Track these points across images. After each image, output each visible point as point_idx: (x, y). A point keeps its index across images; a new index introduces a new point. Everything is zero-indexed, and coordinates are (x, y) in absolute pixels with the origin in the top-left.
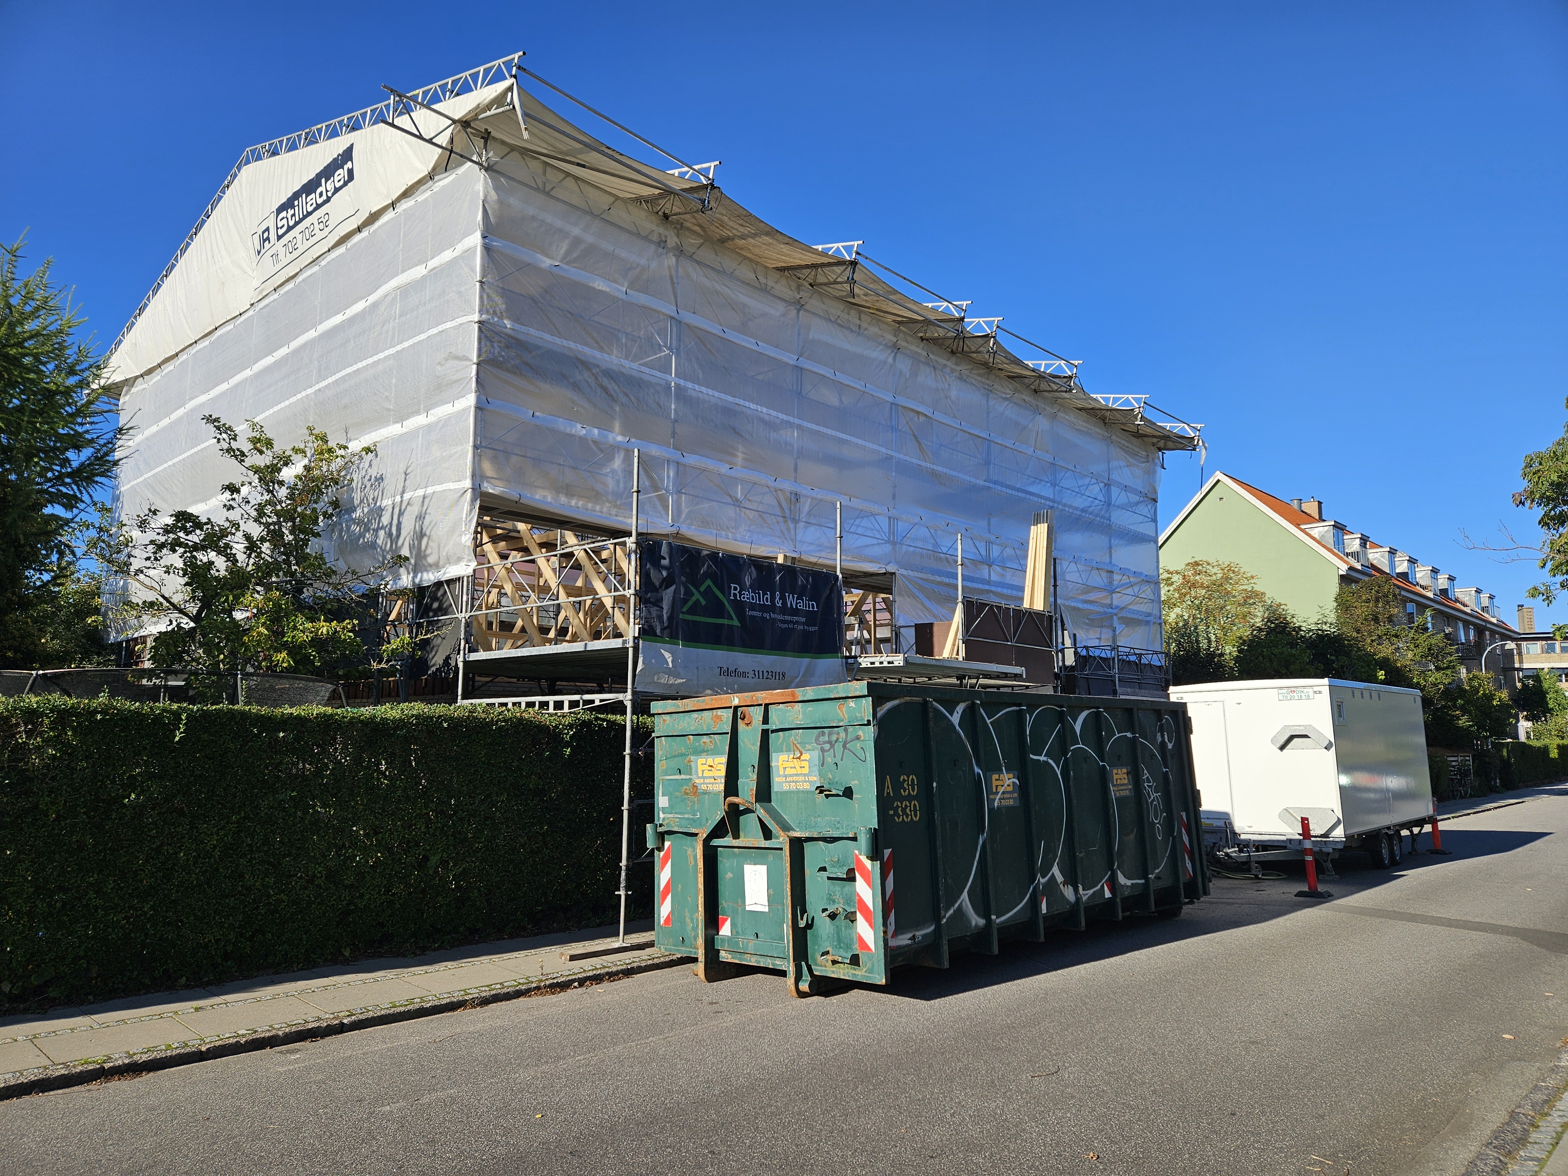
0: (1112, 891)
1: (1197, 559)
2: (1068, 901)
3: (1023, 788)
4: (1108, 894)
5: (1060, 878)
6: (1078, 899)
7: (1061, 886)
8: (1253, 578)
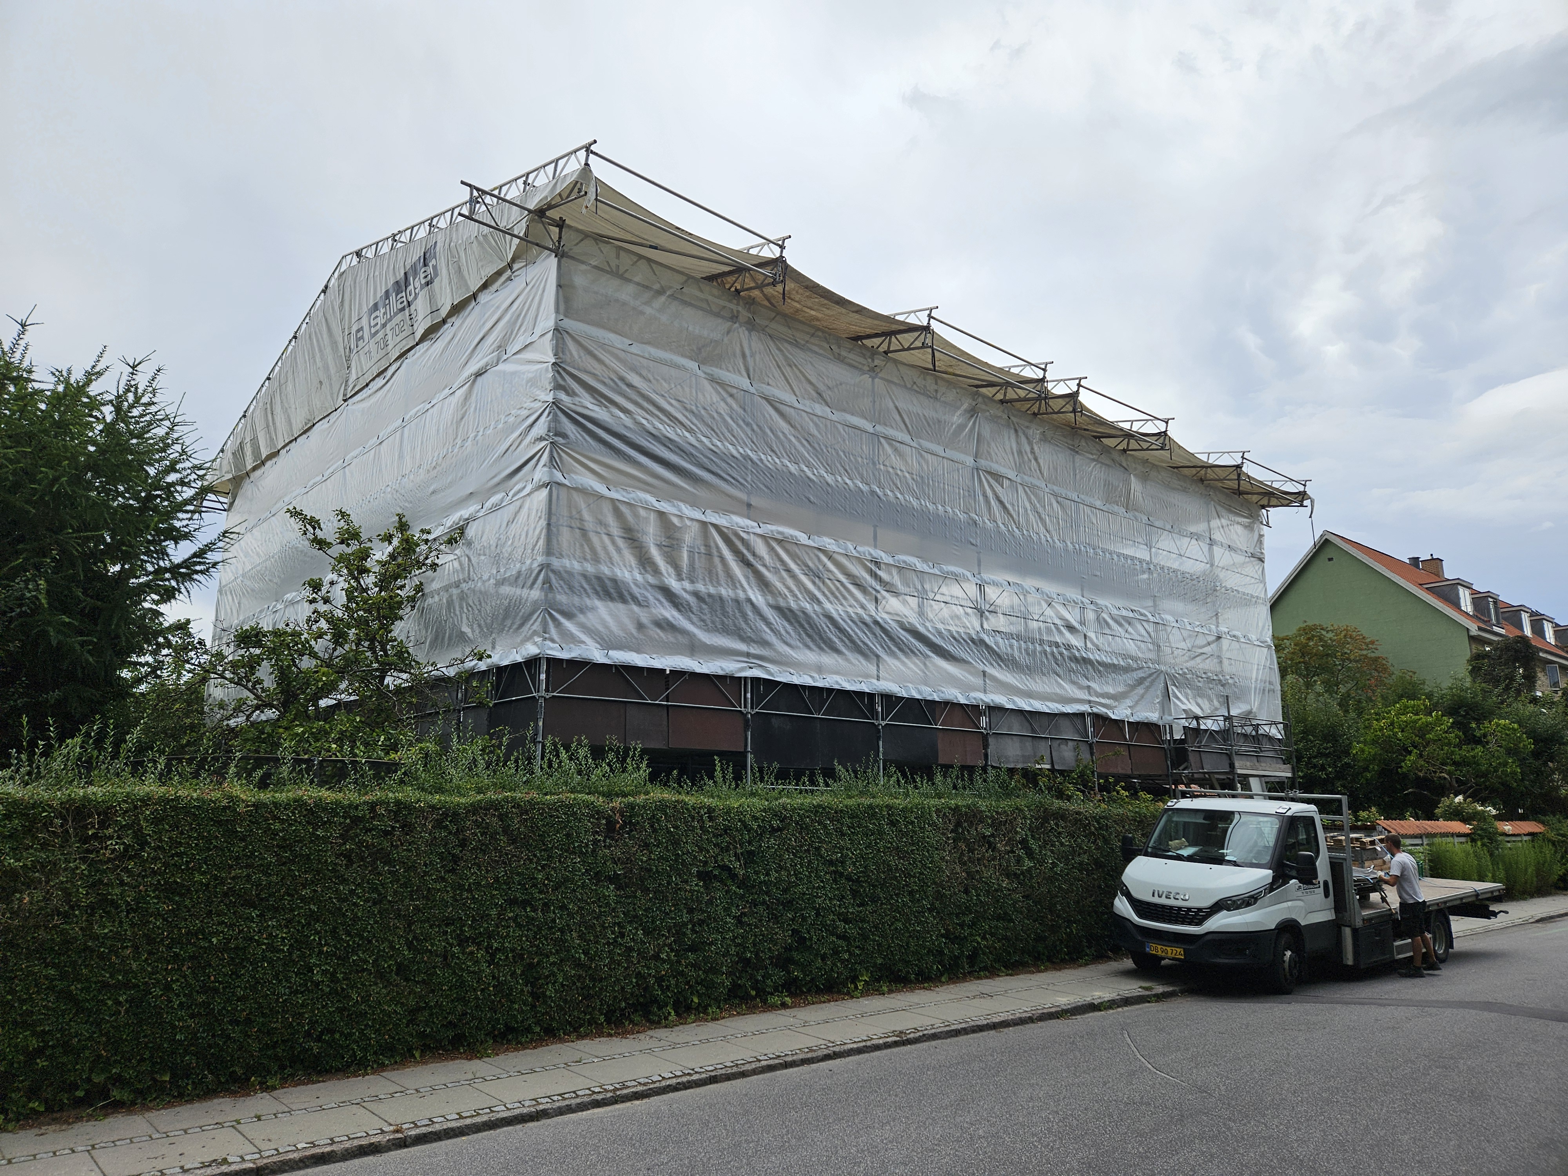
1: (1310, 624)
8: (1372, 643)
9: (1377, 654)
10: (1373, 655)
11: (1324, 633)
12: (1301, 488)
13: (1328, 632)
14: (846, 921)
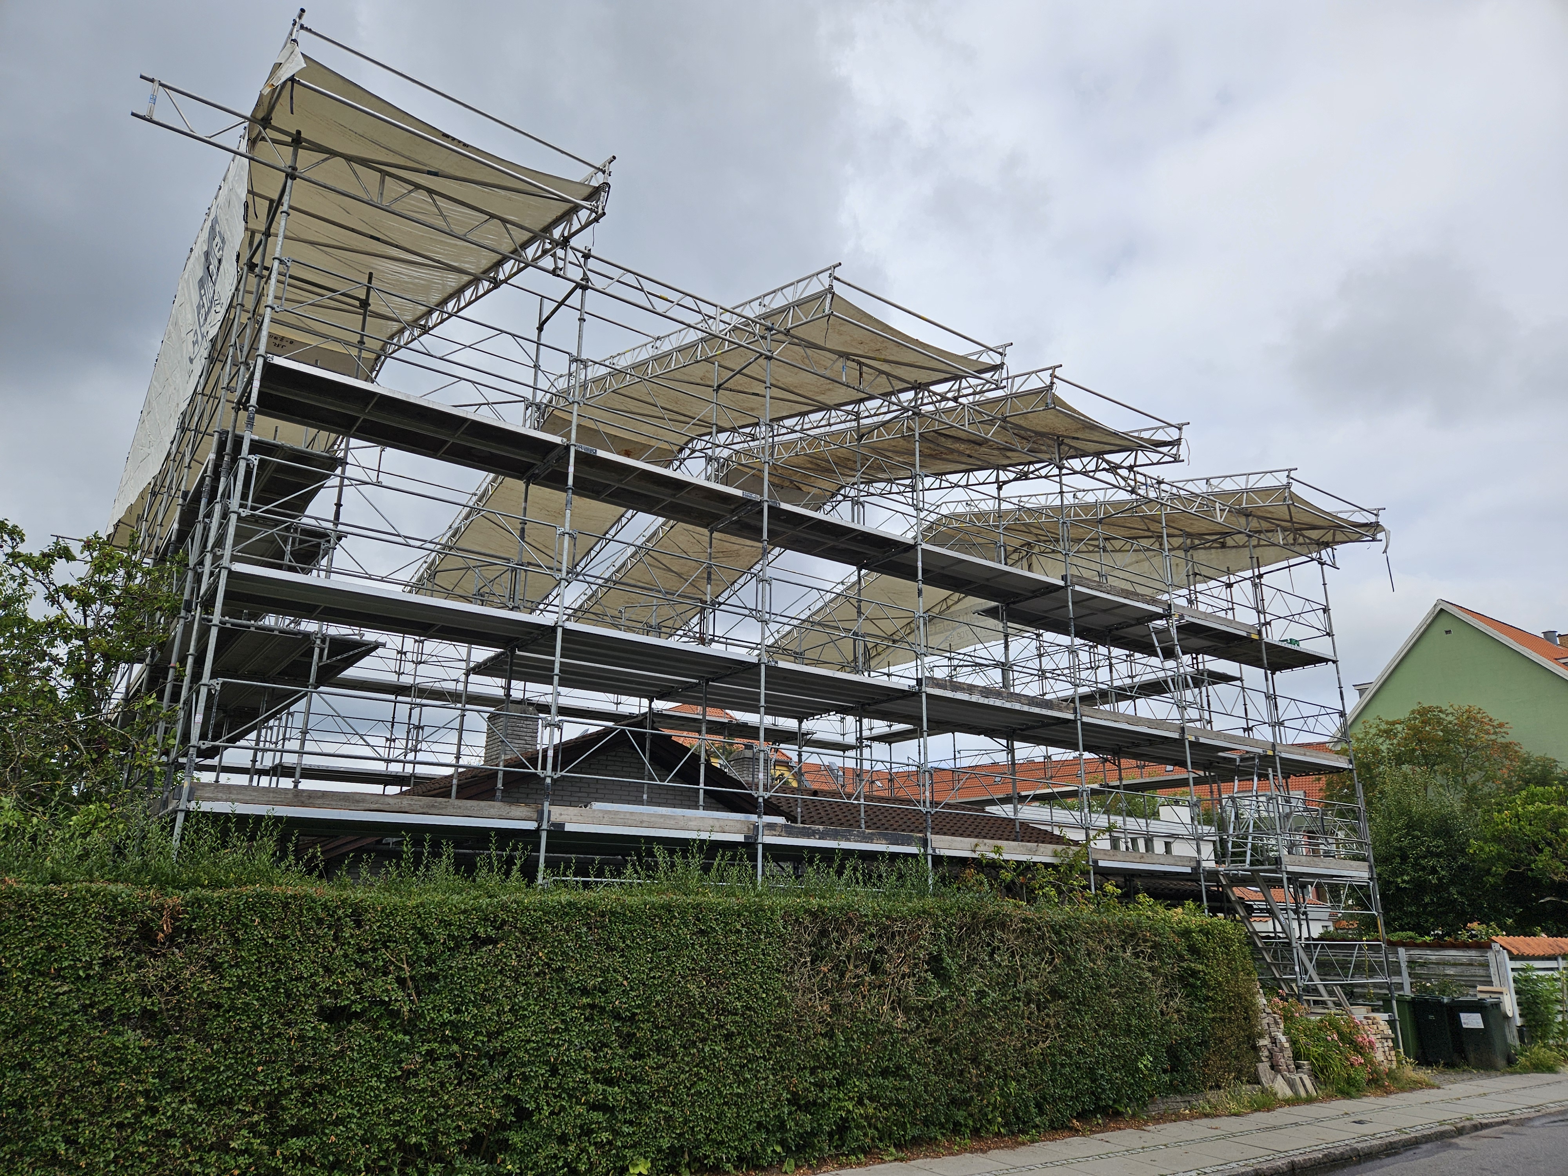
1: (1426, 705)
8: (1501, 725)
9: (1508, 739)
10: (1503, 740)
11: (1442, 716)
12: (1372, 519)
13: (1447, 715)
14: (610, 1082)
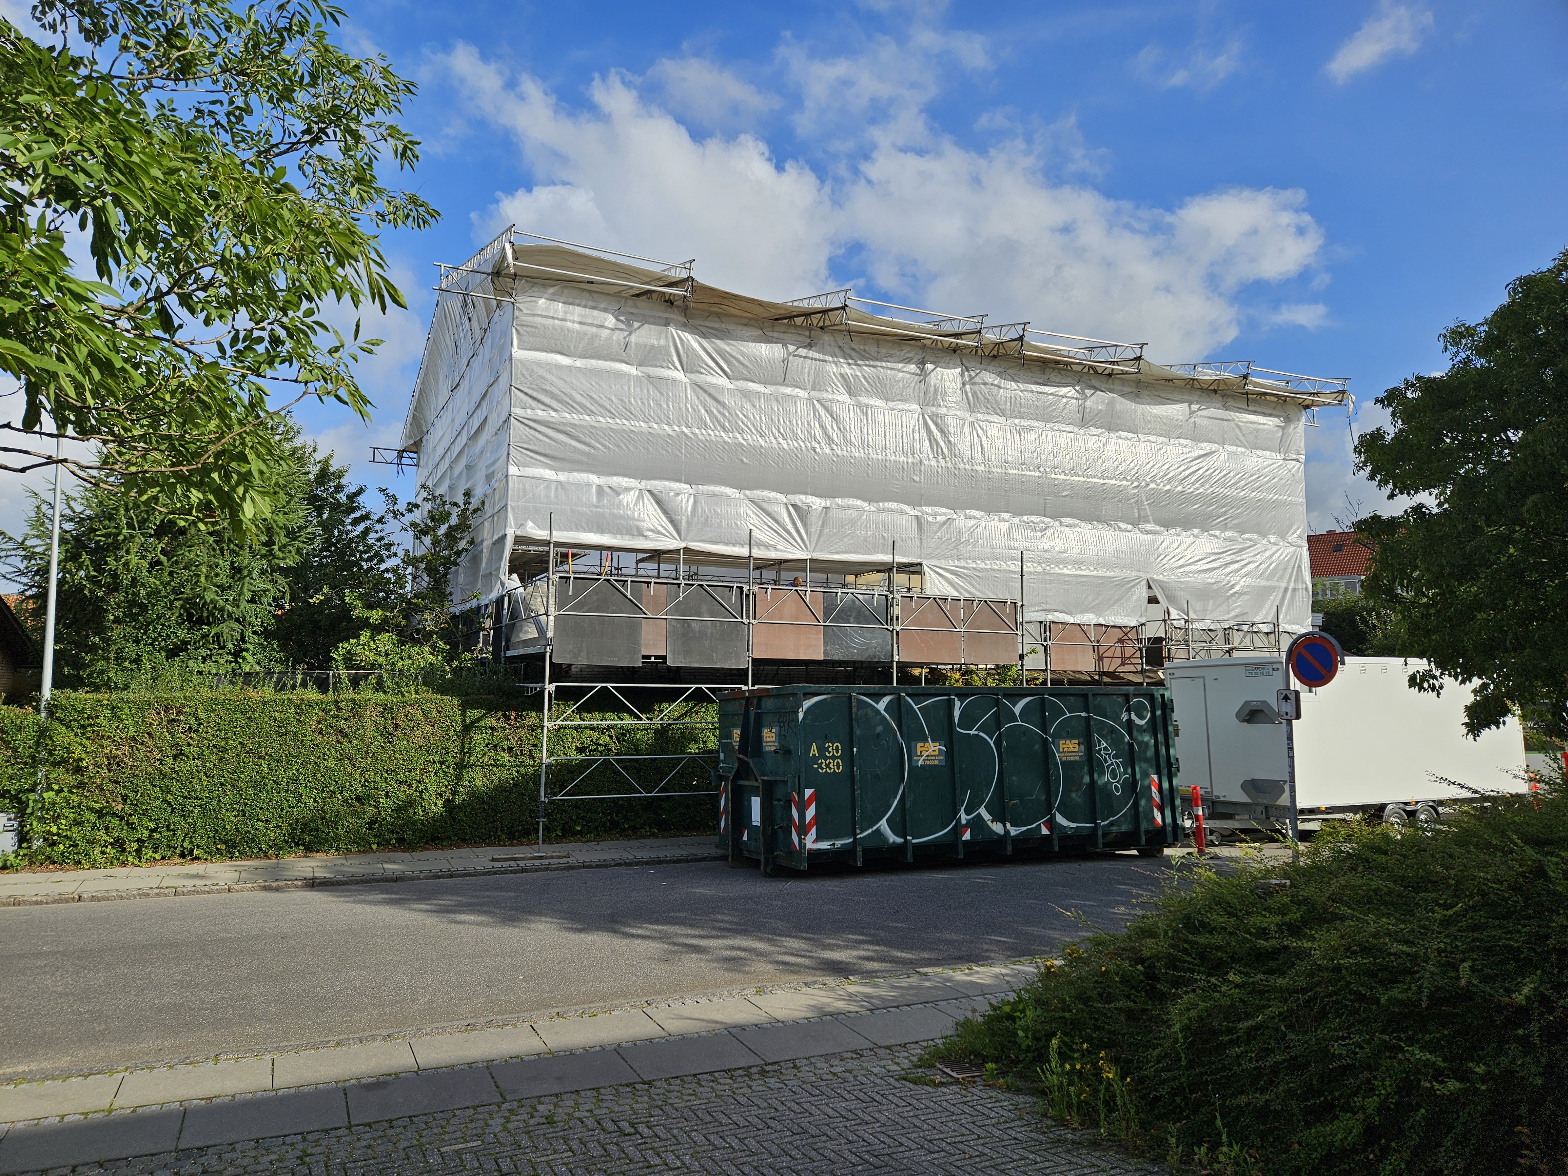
0: (1050, 829)
2: (996, 833)
3: (949, 754)
4: (1045, 831)
5: (987, 816)
6: (1007, 832)
7: (989, 823)
